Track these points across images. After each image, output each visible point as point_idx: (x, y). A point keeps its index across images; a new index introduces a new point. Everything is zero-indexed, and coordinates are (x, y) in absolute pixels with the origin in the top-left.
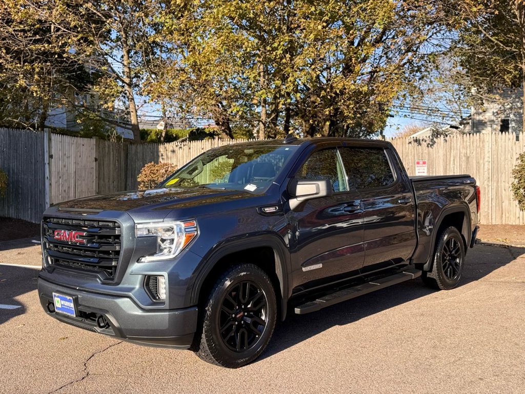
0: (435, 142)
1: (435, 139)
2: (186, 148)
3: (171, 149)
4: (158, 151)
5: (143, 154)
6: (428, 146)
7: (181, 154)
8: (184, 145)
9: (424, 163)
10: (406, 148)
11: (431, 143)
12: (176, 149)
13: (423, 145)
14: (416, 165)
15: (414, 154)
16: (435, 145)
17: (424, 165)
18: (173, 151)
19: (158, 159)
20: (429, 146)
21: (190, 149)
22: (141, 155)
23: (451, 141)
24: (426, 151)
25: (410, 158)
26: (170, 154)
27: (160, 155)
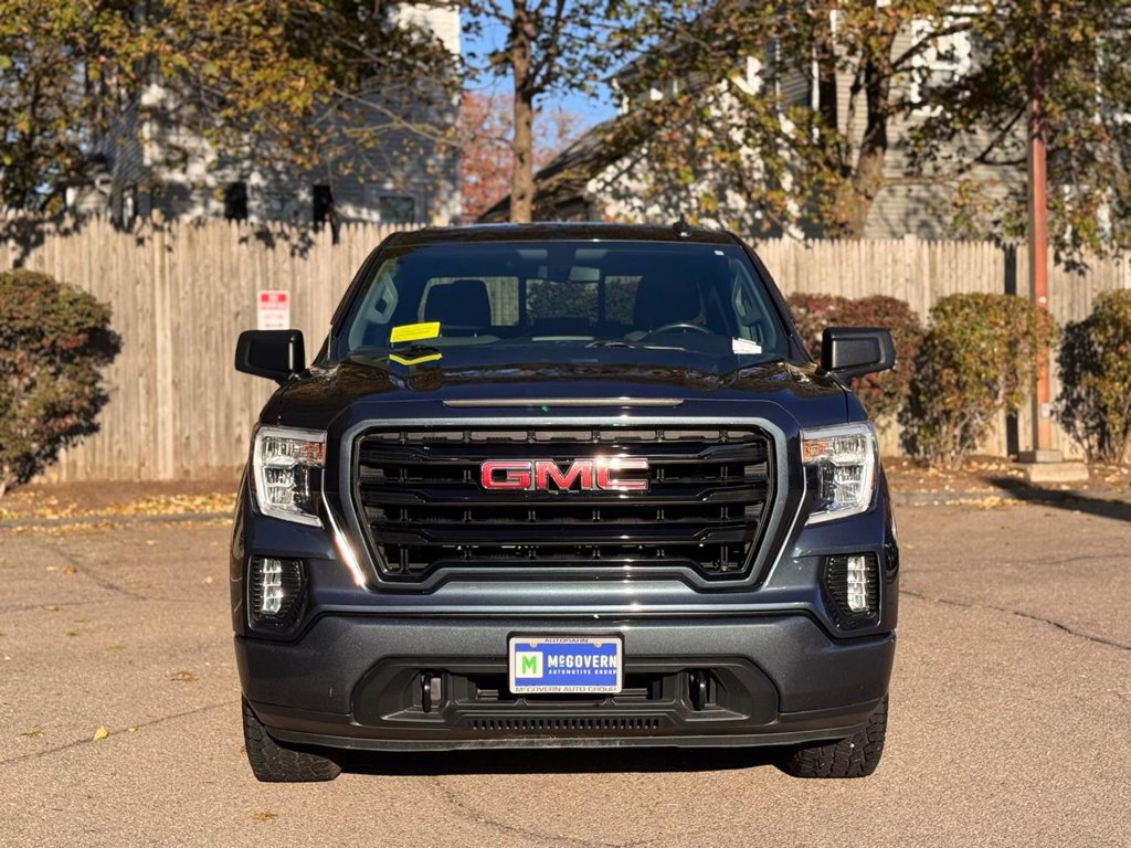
0: (310, 243)
1: (311, 234)
6: (293, 254)
9: (282, 298)
10: (231, 254)
11: (301, 245)
13: (278, 249)
14: (260, 304)
15: (254, 274)
16: (311, 252)
17: (281, 304)
20: (297, 252)
23: (351, 240)
24: (287, 266)
25: (243, 283)
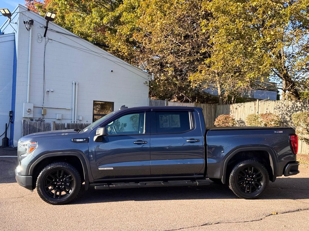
2: (242, 106)
3: (235, 107)
4: (229, 109)
5: (223, 110)
7: (240, 110)
8: (241, 105)
12: (238, 107)
18: (236, 109)
19: (229, 113)
21: (244, 107)
22: (222, 111)
26: (235, 110)
27: (230, 111)
